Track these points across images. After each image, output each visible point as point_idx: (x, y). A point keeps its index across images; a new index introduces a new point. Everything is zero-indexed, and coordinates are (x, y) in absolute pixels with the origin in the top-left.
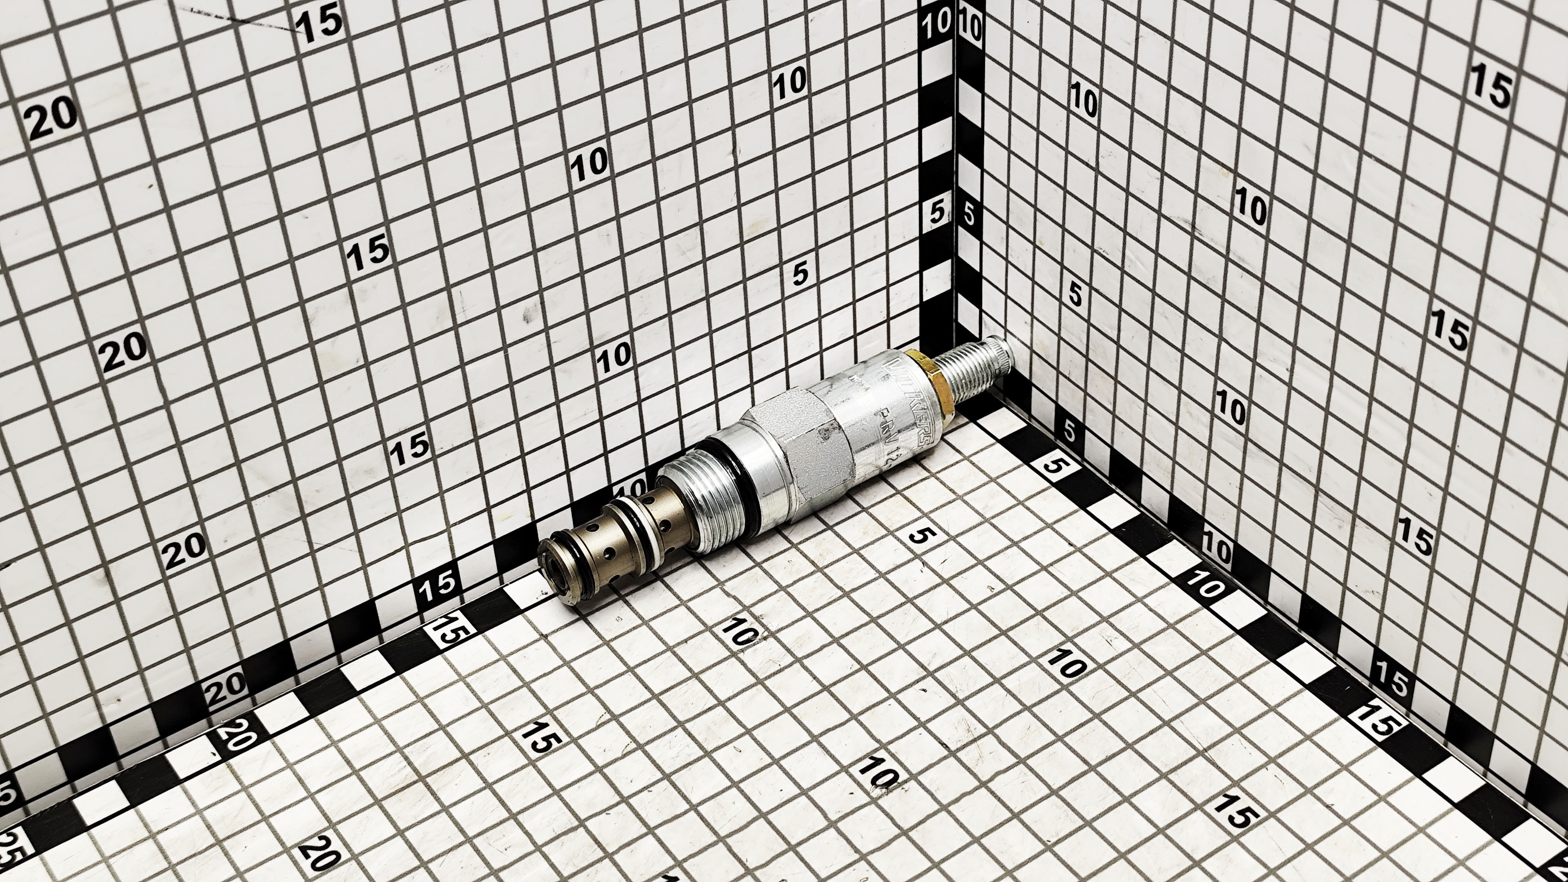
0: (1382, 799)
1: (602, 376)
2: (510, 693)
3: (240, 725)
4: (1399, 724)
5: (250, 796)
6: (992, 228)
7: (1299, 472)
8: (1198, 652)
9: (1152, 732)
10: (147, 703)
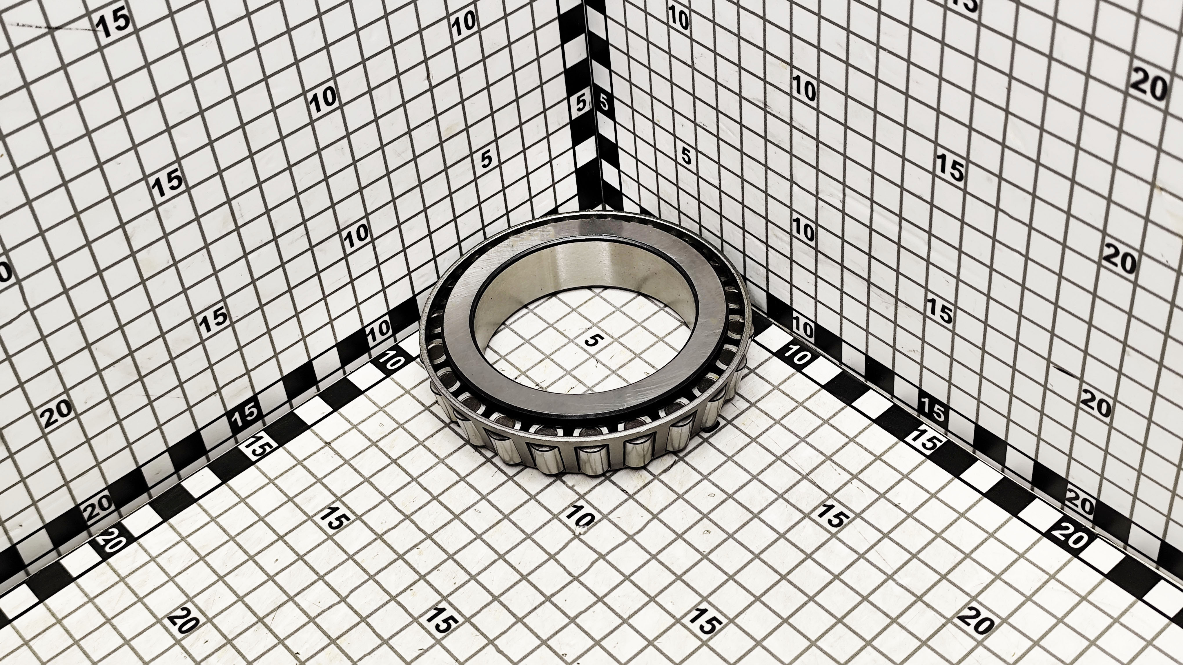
0: (933, 496)
1: (349, 250)
2: (308, 488)
3: (112, 533)
4: (940, 441)
5: (127, 585)
6: (621, 112)
7: (856, 272)
8: (796, 404)
9: (769, 465)
10: (42, 525)
